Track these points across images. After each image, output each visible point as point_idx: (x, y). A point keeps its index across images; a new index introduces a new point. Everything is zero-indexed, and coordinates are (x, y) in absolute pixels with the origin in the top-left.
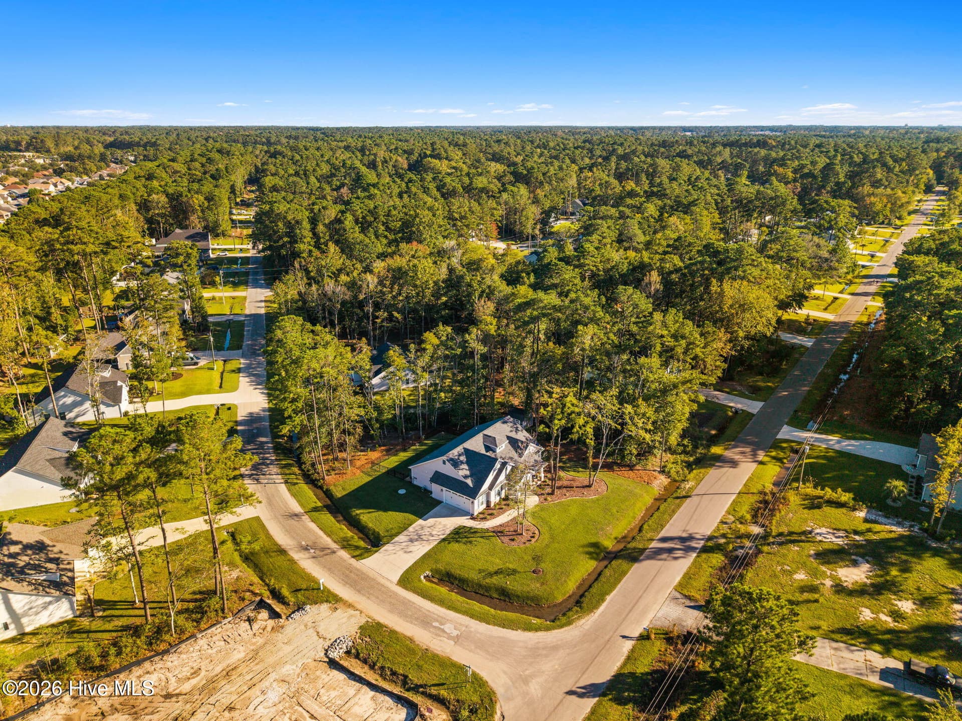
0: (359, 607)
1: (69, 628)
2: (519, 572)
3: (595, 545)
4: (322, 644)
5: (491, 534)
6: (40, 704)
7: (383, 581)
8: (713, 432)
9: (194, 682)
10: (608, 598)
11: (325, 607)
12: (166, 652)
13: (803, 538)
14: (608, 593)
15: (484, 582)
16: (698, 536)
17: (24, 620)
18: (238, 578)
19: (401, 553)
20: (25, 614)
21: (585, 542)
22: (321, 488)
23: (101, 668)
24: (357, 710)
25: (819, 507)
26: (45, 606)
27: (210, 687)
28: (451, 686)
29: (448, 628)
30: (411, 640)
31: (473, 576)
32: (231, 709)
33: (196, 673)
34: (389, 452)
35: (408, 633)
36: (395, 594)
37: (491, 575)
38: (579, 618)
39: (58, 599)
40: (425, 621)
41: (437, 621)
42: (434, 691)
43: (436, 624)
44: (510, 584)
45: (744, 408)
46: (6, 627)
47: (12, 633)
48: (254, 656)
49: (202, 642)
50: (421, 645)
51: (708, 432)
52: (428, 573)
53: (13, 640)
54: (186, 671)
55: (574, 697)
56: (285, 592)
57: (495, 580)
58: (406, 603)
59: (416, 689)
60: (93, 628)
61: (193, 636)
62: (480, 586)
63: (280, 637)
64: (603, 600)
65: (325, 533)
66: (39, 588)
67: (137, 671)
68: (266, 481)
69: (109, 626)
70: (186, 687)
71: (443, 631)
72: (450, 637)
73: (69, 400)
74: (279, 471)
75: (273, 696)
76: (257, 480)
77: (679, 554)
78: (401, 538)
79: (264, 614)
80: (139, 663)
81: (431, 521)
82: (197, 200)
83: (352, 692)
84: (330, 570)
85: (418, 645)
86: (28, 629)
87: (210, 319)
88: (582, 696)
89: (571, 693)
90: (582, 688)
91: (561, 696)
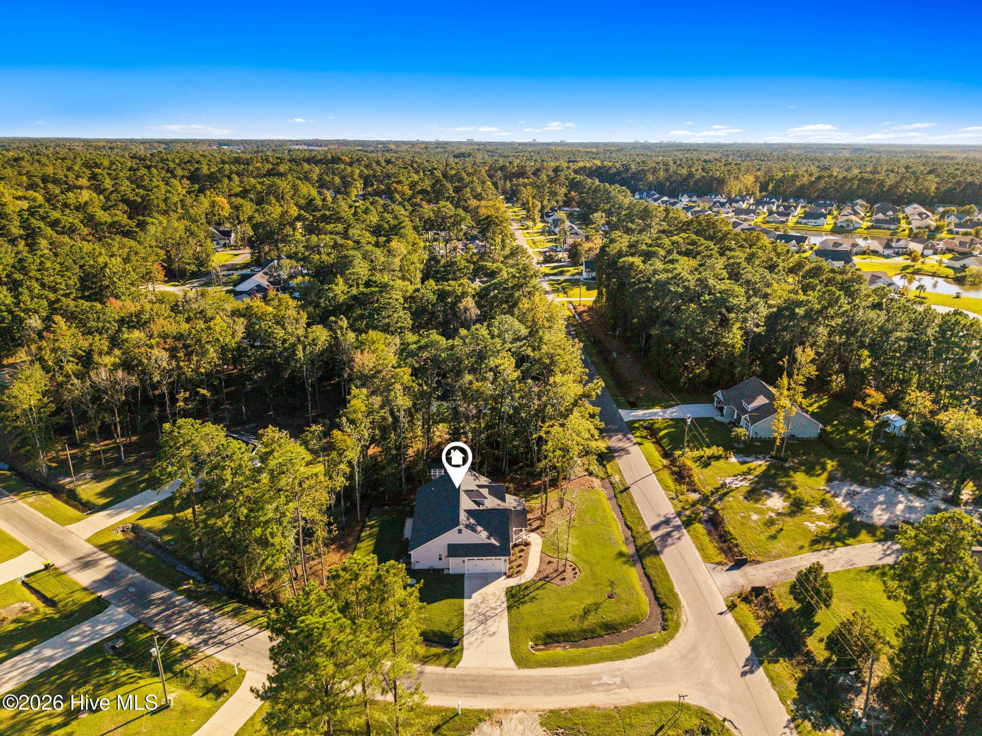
0: (516, 707)
2: (601, 603)
3: (621, 554)
5: (541, 583)
7: (504, 673)
10: (677, 590)
11: (485, 727)
13: (726, 490)
14: (672, 587)
15: (586, 627)
16: (670, 516)
19: (486, 638)
25: (709, 464)
28: (670, 724)
29: (606, 679)
30: (593, 707)
31: (573, 626)
35: (586, 703)
36: (529, 677)
37: (584, 617)
38: (679, 616)
40: (585, 686)
41: (594, 679)
43: (595, 682)
44: (606, 616)
50: (607, 706)
52: (531, 643)
55: (748, 676)
57: (592, 620)
58: (547, 680)
62: (584, 631)
64: (676, 594)
68: (235, 640)
71: (607, 684)
72: (619, 686)
74: (235, 621)
76: (222, 643)
77: (676, 534)
78: (469, 625)
81: (476, 596)
85: (605, 709)
88: (751, 672)
89: (744, 674)
90: (745, 666)
91: (741, 680)
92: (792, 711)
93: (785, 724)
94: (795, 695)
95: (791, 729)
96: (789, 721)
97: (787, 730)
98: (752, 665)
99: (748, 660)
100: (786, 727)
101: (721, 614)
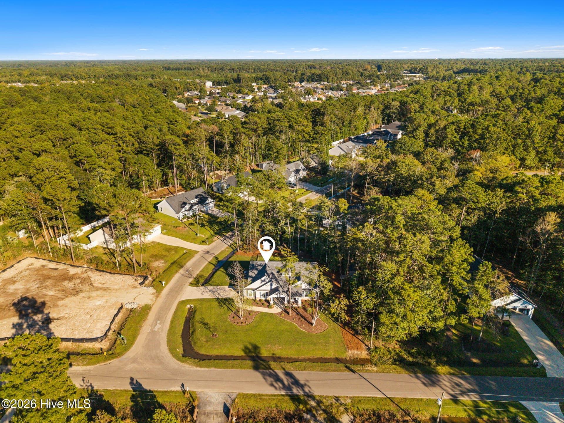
0: (158, 299)
3: (256, 348)
4: (131, 300)
6: (80, 267)
7: (179, 297)
8: (475, 360)
9: (100, 285)
10: (213, 369)
14: (215, 367)
15: (196, 323)
16: (306, 389)
18: (158, 267)
19: (201, 292)
21: (254, 342)
22: (232, 254)
23: (98, 267)
24: (99, 324)
27: (98, 289)
29: (159, 326)
30: (145, 320)
31: (198, 317)
33: (104, 283)
36: (173, 303)
37: (202, 322)
40: (158, 318)
41: (161, 322)
42: (119, 339)
44: (199, 331)
45: (547, 368)
46: (104, 243)
48: (116, 290)
51: (468, 358)
52: (193, 306)
53: (104, 248)
54: (104, 281)
55: (129, 381)
56: (158, 279)
59: (118, 333)
62: (194, 323)
63: (130, 290)
65: (202, 269)
67: (100, 273)
70: (97, 285)
71: (155, 326)
72: (152, 329)
76: (224, 239)
77: (278, 385)
78: (211, 288)
79: (141, 281)
80: (104, 271)
84: (177, 281)
88: (131, 383)
89: (132, 379)
90: (136, 381)
91: (129, 376)
92: (97, 392)
93: (92, 384)
94: (105, 398)
95: (88, 386)
96: (93, 388)
97: (89, 384)
98: (136, 385)
99: (140, 385)
100: (91, 385)
101: (183, 385)
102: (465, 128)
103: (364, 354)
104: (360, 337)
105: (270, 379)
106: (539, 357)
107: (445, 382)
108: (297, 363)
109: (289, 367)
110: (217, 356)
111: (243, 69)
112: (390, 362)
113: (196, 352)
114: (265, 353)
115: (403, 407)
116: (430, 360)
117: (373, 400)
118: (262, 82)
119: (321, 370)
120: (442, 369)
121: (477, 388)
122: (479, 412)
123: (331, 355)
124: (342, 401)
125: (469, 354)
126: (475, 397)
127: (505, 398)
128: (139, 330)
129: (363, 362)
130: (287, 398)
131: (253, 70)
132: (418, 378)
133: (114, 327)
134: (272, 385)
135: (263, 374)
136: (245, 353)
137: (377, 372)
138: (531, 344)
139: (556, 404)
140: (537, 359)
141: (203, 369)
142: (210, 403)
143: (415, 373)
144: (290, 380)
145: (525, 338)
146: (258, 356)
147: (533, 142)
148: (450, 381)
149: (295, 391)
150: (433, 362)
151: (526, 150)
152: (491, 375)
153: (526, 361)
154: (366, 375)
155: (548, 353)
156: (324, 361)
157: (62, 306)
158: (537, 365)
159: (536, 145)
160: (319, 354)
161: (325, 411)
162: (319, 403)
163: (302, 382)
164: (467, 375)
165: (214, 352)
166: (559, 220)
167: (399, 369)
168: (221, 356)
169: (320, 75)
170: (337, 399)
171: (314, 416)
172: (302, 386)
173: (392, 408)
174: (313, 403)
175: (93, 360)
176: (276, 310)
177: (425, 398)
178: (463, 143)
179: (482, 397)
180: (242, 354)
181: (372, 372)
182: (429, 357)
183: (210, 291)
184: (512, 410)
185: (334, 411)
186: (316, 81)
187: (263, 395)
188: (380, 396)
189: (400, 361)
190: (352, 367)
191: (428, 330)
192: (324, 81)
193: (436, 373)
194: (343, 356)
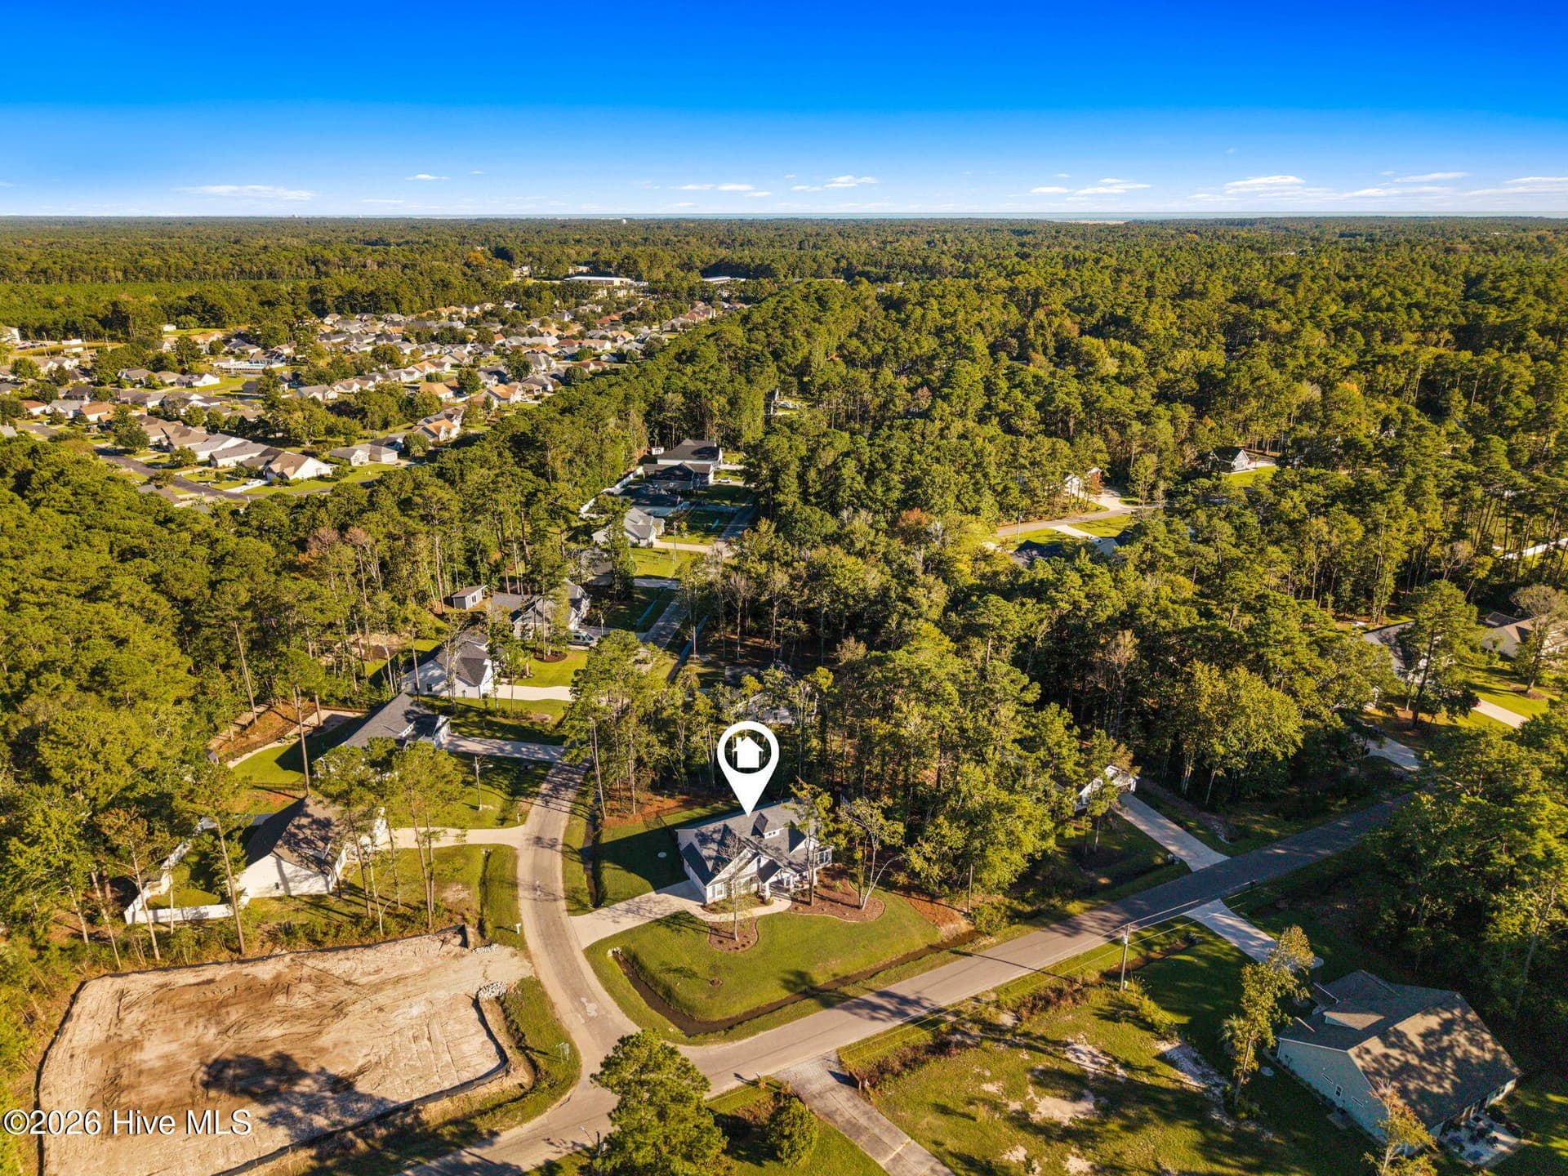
0: (535, 961)
1: (316, 902)
2: (697, 978)
3: (801, 975)
4: (482, 982)
5: (706, 929)
6: (269, 957)
7: (574, 942)
8: (1103, 881)
9: (372, 978)
10: (761, 1034)
11: (509, 950)
12: (369, 946)
13: (1050, 1049)
14: (764, 1029)
15: (657, 976)
16: (926, 1004)
17: (291, 885)
18: (463, 900)
19: (609, 921)
20: (292, 880)
21: (793, 967)
22: (596, 828)
23: (319, 943)
24: (465, 1047)
25: (1117, 1020)
26: (307, 878)
27: (377, 988)
28: (553, 1058)
29: (591, 1009)
30: (553, 1006)
31: (652, 965)
32: (381, 1009)
33: (377, 972)
34: (687, 805)
36: (575, 959)
37: (669, 970)
39: (316, 875)
40: (577, 994)
41: (589, 997)
42: (535, 1056)
43: (584, 999)
44: (680, 986)
45: (1186, 859)
46: (277, 886)
47: (281, 892)
48: (424, 975)
49: (399, 947)
50: (558, 1013)
51: (1094, 880)
52: (618, 949)
53: (279, 899)
54: (372, 968)
56: (488, 926)
57: (668, 978)
58: (577, 971)
59: (522, 1048)
60: (335, 908)
61: (395, 940)
62: (653, 978)
63: (455, 964)
64: (754, 1034)
65: (564, 877)
66: (305, 861)
67: (342, 955)
69: (346, 910)
70: (364, 980)
71: (585, 1008)
72: (585, 1017)
73: (437, 673)
74: (573, 798)
75: (415, 1011)
77: (883, 1014)
78: (622, 905)
79: (458, 939)
80: (346, 948)
81: (663, 896)
82: (719, 402)
83: (473, 1031)
84: (538, 915)
85: (556, 1012)
86: (293, 893)
87: (637, 582)
95: (572, 1148)
97: (569, 1145)
100: (575, 1144)
102: (872, 463)
103: (964, 925)
104: (943, 901)
105: (864, 1012)
106: (1171, 848)
107: (1088, 921)
108: (882, 974)
109: (876, 984)
110: (746, 1014)
111: (81, 269)
112: (1004, 924)
113: (706, 1023)
114: (821, 979)
115: (1063, 974)
116: (1052, 902)
117: (1023, 981)
118: (191, 319)
119: (923, 970)
120: (1074, 907)
121: (1127, 916)
122: (1148, 945)
123: (920, 943)
124: (984, 999)
125: (1093, 875)
126: (1132, 928)
127: (1163, 916)
128: (560, 1027)
129: (971, 936)
130: (910, 1027)
131: (120, 275)
132: (1053, 930)
133: (503, 1039)
134: (873, 1018)
135: (846, 1008)
136: (790, 990)
137: (998, 943)
138: (1154, 834)
139: (1218, 901)
140: (1169, 852)
141: (745, 1041)
142: (809, 1081)
143: (1045, 925)
144: (894, 1001)
145: (1142, 827)
146: (812, 988)
147: (985, 475)
148: (1094, 919)
149: (913, 1012)
150: (1056, 901)
151: (976, 491)
152: (1134, 891)
153: (1159, 861)
154: (987, 953)
155: (1176, 839)
156: (916, 956)
157: (335, 1045)
158: (1173, 861)
159: (993, 482)
160: (901, 949)
161: (975, 1021)
162: (957, 1013)
163: (912, 997)
164: (1108, 904)
165: (738, 1009)
166: (1137, 641)
167: (1025, 928)
168: (752, 1012)
169: (372, 293)
170: (977, 999)
171: (964, 1033)
172: (916, 1003)
173: (1050, 981)
174: (951, 1018)
175: (530, 1109)
176: (781, 905)
177: (1081, 953)
178: (874, 492)
179: (1139, 924)
180: (785, 994)
181: (992, 945)
182: (1051, 897)
183: (628, 911)
184: (1180, 927)
185: (986, 1015)
186: (364, 311)
187: (873, 1038)
188: (1025, 973)
189: (1015, 917)
190: (961, 949)
191: (1038, 856)
192: (387, 311)
193: (1070, 916)
194: (937, 940)
